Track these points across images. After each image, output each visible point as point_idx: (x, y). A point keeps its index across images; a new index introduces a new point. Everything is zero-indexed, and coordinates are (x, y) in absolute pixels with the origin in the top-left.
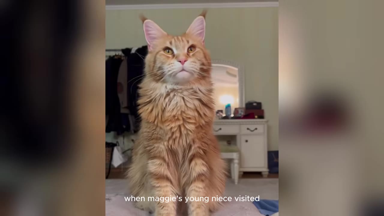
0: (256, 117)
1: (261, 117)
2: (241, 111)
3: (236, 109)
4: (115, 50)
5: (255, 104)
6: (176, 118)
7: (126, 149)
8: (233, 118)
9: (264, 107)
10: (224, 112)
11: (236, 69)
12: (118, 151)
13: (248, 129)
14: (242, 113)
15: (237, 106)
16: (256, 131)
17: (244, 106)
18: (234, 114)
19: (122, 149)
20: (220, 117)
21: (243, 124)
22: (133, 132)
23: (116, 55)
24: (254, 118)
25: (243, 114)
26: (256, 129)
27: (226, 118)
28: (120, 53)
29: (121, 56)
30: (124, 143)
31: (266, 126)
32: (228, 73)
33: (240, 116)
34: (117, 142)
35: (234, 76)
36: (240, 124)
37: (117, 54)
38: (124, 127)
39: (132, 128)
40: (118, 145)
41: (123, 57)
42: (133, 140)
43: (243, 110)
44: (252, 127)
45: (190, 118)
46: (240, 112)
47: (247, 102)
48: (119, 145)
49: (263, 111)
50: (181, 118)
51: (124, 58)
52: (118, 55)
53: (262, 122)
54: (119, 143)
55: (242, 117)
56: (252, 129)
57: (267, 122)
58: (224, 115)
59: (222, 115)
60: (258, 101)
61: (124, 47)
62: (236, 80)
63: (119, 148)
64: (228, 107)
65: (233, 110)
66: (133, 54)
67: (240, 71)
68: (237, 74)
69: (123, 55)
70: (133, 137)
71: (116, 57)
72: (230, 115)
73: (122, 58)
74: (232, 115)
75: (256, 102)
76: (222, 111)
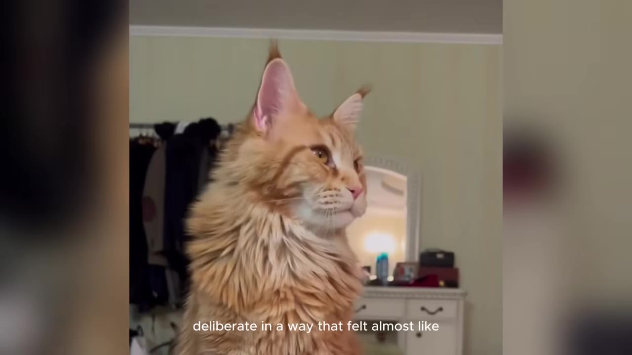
0: (442, 283)
1: (453, 283)
2: (411, 270)
3: (399, 266)
4: (141, 126)
5: (440, 256)
6: (282, 295)
7: (158, 342)
8: (391, 284)
9: (460, 263)
10: (373, 269)
11: (404, 178)
12: (141, 345)
13: (423, 309)
14: (411, 274)
15: (403, 259)
16: (439, 314)
17: (417, 259)
18: (395, 275)
19: (149, 342)
20: (365, 282)
21: (414, 298)
22: (174, 306)
23: (141, 137)
24: (436, 285)
25: (413, 275)
26: (441, 309)
27: (377, 283)
28: (151, 133)
29: (152, 139)
30: (153, 329)
31: (462, 303)
32: (385, 186)
33: (407, 279)
34: (139, 327)
35: (399, 192)
36: (407, 298)
37: (144, 134)
38: (155, 294)
39: (172, 297)
40: (140, 332)
41: (158, 140)
42: (173, 325)
43: (414, 267)
44: (432, 306)
45: (312, 295)
46: (407, 271)
47: (423, 250)
48: (142, 335)
49: (456, 272)
50: (291, 297)
51: (160, 143)
52: (146, 137)
53: (455, 294)
54: (144, 330)
55: (412, 282)
56: (432, 310)
57: (465, 295)
58: (373, 277)
59: (368, 277)
60: (448, 249)
61: (160, 120)
62: (403, 201)
63: (143, 340)
64: (383, 260)
65: (392, 267)
66: (179, 136)
67: (412, 184)
68: (404, 188)
69: (157, 136)
70: (173, 318)
71: (141, 142)
72: (387, 277)
73: (155, 145)
74: (391, 279)
75: (442, 252)
76: (368, 269)
